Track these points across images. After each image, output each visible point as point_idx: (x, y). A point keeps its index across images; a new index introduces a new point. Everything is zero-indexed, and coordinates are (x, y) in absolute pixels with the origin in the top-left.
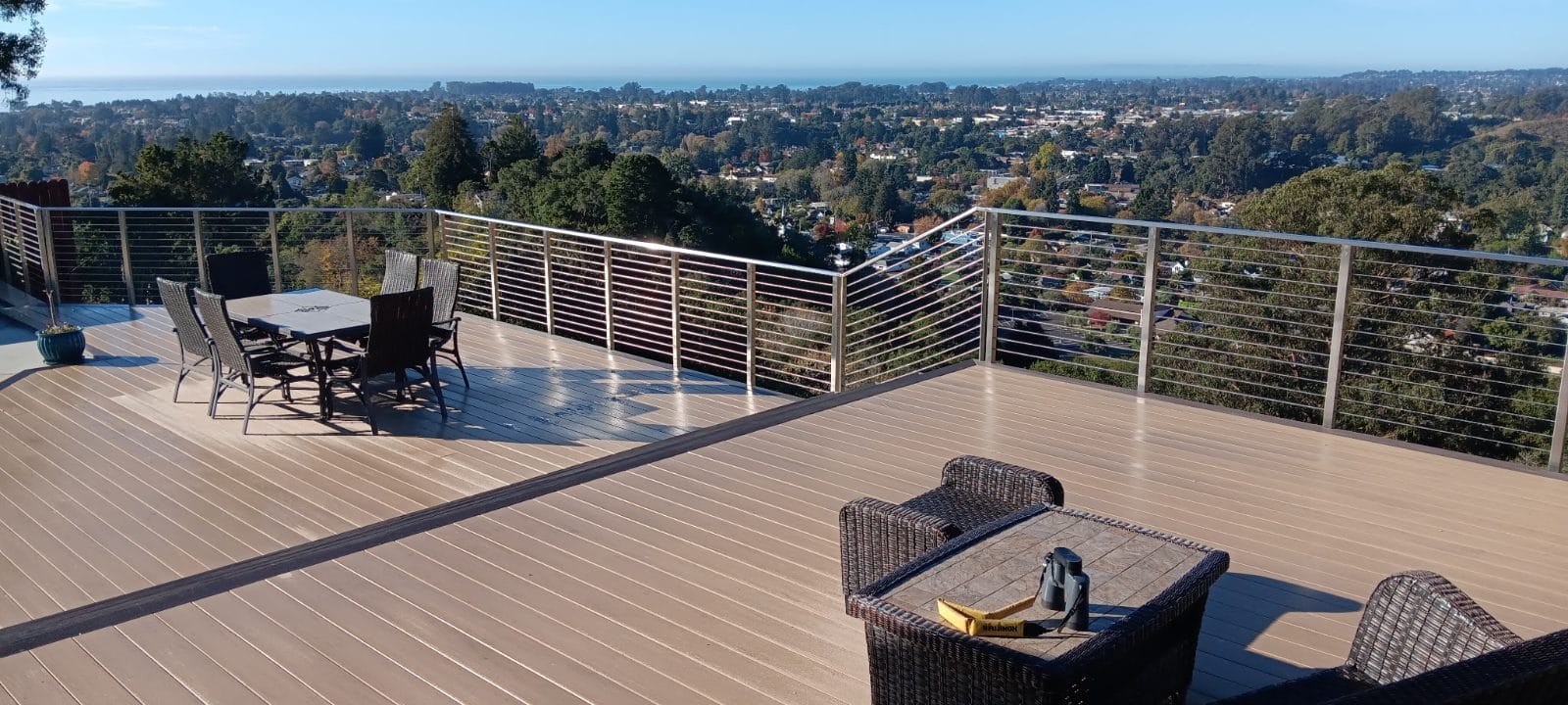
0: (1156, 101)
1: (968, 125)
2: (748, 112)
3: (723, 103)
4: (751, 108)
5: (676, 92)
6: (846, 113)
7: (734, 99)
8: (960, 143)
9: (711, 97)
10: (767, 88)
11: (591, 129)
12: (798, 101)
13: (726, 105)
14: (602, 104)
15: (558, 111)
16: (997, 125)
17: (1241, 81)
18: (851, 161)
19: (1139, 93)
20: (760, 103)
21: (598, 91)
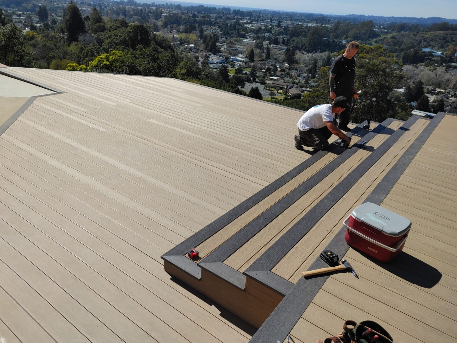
0: (292, 19)
1: (237, 23)
2: (169, 12)
3: (160, 9)
4: (169, 11)
5: (145, 4)
6: (200, 16)
7: (164, 8)
8: (234, 29)
9: (156, 6)
10: (174, 5)
11: (118, 14)
12: (184, 10)
13: (162, 10)
14: (121, 6)
15: (106, 7)
16: (245, 23)
17: (316, 15)
18: (202, 32)
19: (287, 16)
20: (172, 10)
21: (119, 1)
